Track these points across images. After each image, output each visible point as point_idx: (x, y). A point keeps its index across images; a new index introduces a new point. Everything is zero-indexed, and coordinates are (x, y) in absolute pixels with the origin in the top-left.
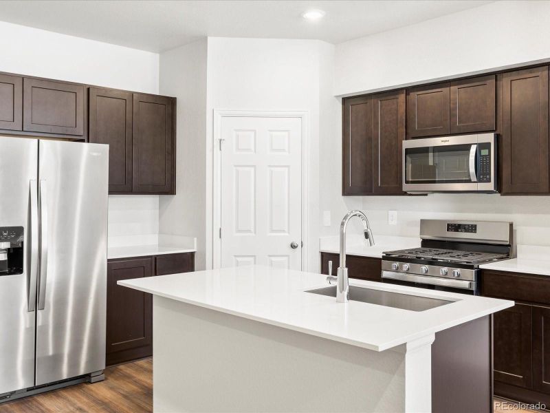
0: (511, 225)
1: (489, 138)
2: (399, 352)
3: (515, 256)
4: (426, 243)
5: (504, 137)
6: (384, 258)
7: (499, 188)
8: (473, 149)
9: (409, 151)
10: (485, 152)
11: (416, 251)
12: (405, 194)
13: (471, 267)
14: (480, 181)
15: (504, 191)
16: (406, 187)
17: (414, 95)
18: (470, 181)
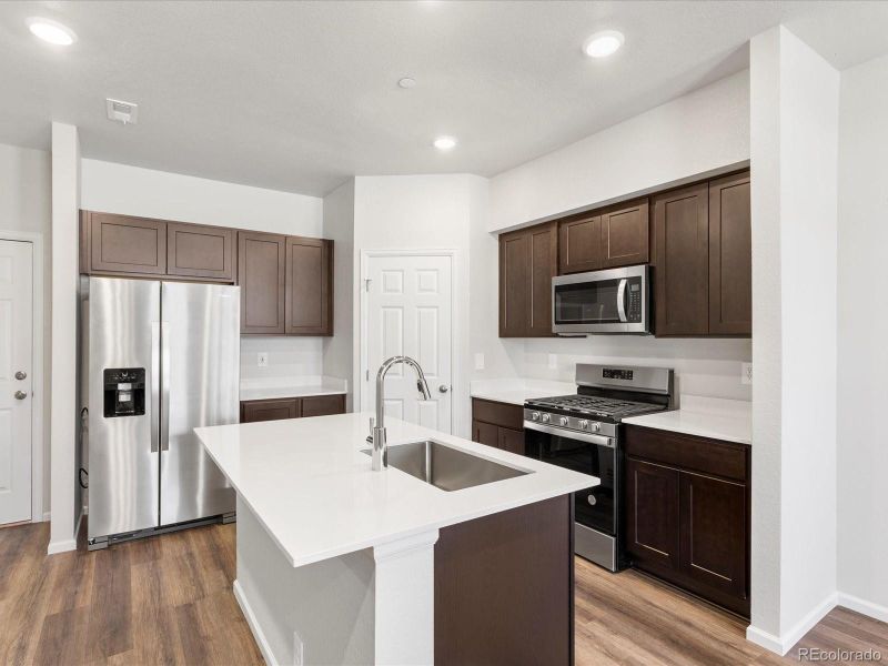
0: (672, 372)
1: (639, 271)
3: (677, 408)
4: (582, 389)
5: (658, 269)
6: (526, 406)
7: (652, 328)
8: (622, 286)
9: (558, 289)
10: (634, 288)
12: (556, 335)
14: (630, 320)
15: (657, 333)
16: (555, 328)
18: (619, 321)
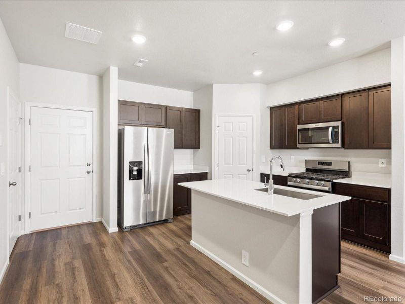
0: (349, 163)
1: (339, 123)
2: (297, 217)
3: (351, 177)
4: (308, 170)
5: (346, 123)
6: (289, 176)
7: (343, 146)
8: (330, 129)
9: (300, 130)
10: (336, 130)
11: (303, 173)
12: (298, 148)
13: (330, 181)
14: (334, 143)
15: (345, 147)
16: (299, 146)
17: (302, 105)
18: (329, 143)
